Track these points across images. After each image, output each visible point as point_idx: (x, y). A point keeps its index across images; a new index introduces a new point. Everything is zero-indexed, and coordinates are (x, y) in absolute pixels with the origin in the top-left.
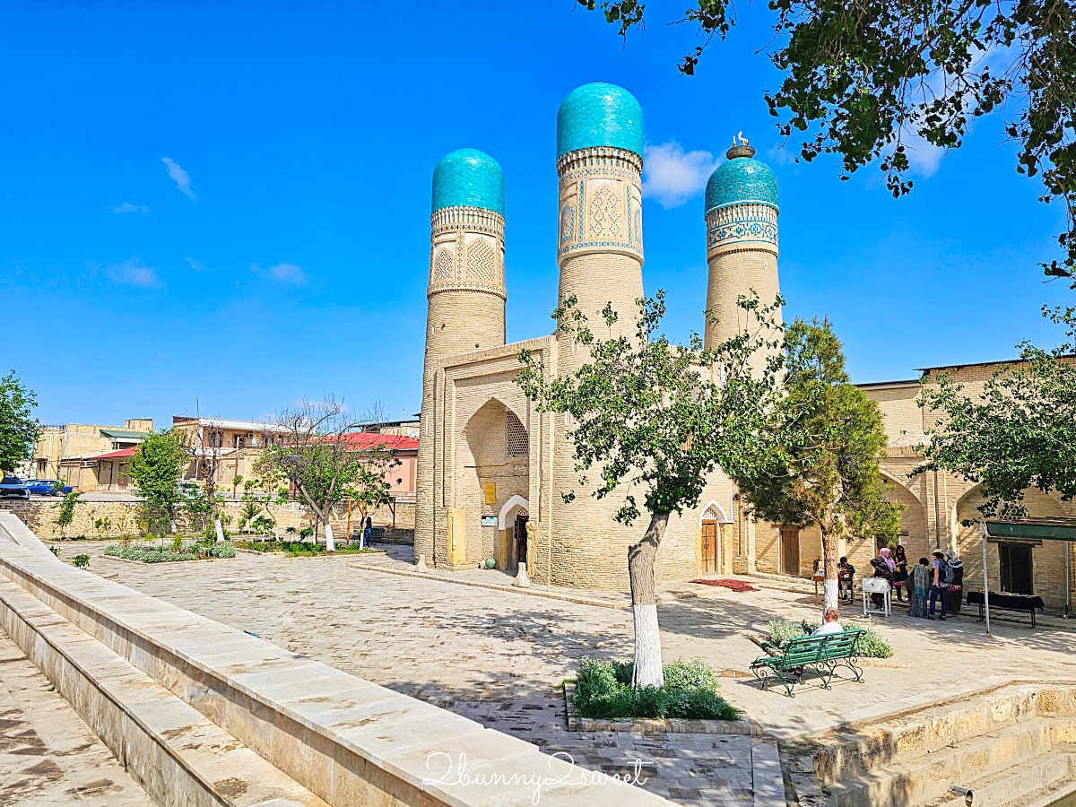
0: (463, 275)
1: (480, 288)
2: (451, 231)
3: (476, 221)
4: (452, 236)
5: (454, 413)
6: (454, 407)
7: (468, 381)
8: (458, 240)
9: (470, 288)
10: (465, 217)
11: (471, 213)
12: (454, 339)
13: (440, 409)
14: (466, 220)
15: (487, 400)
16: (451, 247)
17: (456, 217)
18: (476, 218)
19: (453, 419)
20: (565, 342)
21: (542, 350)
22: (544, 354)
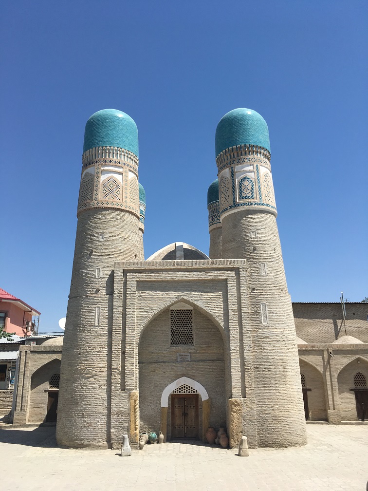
0: (128, 200)
1: (137, 213)
2: (119, 165)
4: (121, 170)
6: (137, 303)
7: (154, 283)
8: (124, 174)
9: (132, 211)
10: (128, 159)
11: (132, 157)
13: (118, 304)
16: (119, 178)
17: (122, 156)
18: (134, 162)
19: (136, 313)
20: (254, 265)
21: (239, 268)
22: (241, 271)
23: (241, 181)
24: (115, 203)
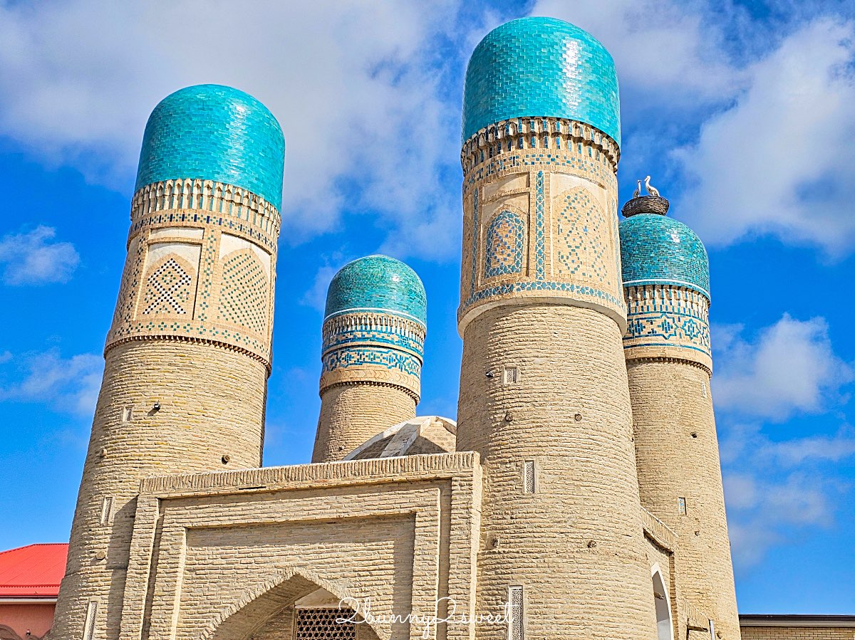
0: (212, 313)
1: (241, 344)
2: (192, 223)
3: (244, 217)
4: (196, 235)
5: (177, 603)
6: (178, 592)
7: (229, 533)
8: (206, 245)
9: (223, 341)
10: (225, 204)
11: (237, 200)
12: (179, 438)
13: (135, 592)
14: (224, 211)
15: (278, 580)
16: (189, 255)
17: (205, 199)
18: (244, 210)
19: (176, 618)
20: (503, 468)
21: (450, 479)
22: (457, 488)
23: (492, 226)
24: (169, 324)
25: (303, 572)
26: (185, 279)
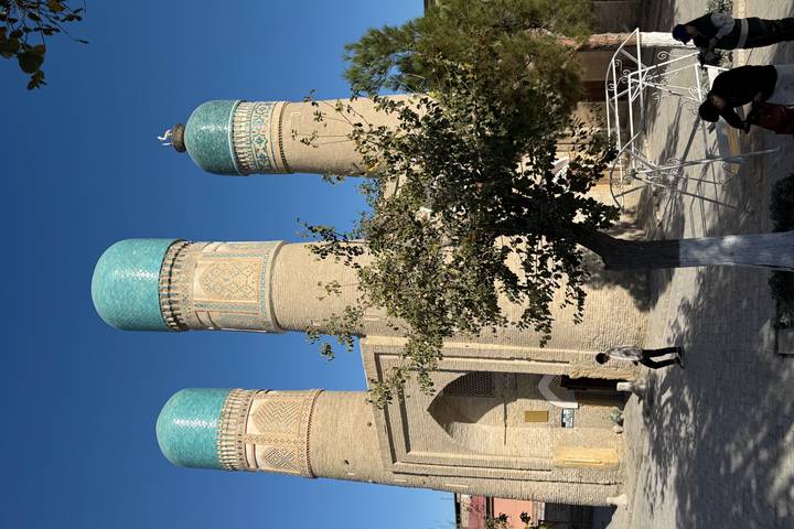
0: (292, 437)
3: (235, 421)
4: (249, 448)
6: (437, 454)
9: (306, 430)
10: (229, 433)
11: (225, 426)
13: (438, 469)
14: (233, 433)
15: (430, 417)
19: (451, 456)
21: (375, 353)
23: (230, 326)
24: (300, 458)
25: (426, 407)
26: (275, 451)
